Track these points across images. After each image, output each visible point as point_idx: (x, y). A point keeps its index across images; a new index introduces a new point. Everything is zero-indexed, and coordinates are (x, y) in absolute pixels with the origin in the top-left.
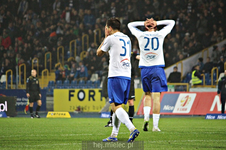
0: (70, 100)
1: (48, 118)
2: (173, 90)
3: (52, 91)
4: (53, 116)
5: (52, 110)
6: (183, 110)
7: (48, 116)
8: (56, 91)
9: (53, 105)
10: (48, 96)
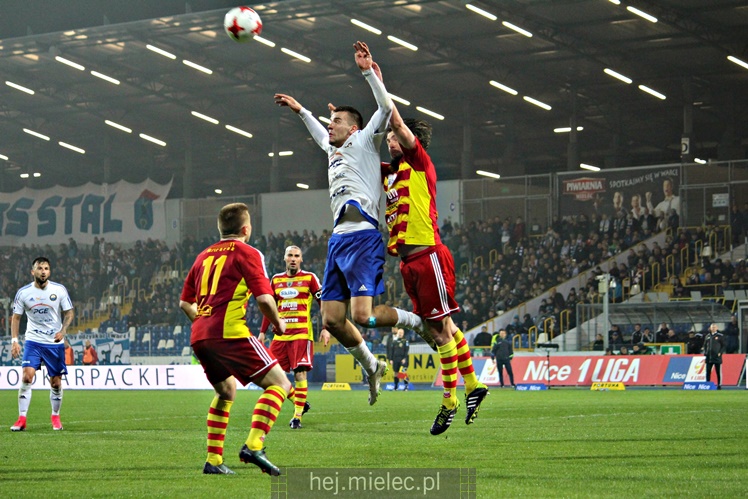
0: (355, 368)
1: (325, 391)
2: (481, 355)
3: (334, 357)
4: (331, 389)
5: (334, 381)
6: (491, 379)
7: (324, 388)
8: (339, 358)
9: (334, 374)
10: (330, 363)
